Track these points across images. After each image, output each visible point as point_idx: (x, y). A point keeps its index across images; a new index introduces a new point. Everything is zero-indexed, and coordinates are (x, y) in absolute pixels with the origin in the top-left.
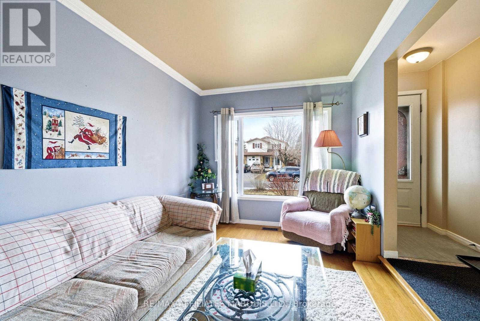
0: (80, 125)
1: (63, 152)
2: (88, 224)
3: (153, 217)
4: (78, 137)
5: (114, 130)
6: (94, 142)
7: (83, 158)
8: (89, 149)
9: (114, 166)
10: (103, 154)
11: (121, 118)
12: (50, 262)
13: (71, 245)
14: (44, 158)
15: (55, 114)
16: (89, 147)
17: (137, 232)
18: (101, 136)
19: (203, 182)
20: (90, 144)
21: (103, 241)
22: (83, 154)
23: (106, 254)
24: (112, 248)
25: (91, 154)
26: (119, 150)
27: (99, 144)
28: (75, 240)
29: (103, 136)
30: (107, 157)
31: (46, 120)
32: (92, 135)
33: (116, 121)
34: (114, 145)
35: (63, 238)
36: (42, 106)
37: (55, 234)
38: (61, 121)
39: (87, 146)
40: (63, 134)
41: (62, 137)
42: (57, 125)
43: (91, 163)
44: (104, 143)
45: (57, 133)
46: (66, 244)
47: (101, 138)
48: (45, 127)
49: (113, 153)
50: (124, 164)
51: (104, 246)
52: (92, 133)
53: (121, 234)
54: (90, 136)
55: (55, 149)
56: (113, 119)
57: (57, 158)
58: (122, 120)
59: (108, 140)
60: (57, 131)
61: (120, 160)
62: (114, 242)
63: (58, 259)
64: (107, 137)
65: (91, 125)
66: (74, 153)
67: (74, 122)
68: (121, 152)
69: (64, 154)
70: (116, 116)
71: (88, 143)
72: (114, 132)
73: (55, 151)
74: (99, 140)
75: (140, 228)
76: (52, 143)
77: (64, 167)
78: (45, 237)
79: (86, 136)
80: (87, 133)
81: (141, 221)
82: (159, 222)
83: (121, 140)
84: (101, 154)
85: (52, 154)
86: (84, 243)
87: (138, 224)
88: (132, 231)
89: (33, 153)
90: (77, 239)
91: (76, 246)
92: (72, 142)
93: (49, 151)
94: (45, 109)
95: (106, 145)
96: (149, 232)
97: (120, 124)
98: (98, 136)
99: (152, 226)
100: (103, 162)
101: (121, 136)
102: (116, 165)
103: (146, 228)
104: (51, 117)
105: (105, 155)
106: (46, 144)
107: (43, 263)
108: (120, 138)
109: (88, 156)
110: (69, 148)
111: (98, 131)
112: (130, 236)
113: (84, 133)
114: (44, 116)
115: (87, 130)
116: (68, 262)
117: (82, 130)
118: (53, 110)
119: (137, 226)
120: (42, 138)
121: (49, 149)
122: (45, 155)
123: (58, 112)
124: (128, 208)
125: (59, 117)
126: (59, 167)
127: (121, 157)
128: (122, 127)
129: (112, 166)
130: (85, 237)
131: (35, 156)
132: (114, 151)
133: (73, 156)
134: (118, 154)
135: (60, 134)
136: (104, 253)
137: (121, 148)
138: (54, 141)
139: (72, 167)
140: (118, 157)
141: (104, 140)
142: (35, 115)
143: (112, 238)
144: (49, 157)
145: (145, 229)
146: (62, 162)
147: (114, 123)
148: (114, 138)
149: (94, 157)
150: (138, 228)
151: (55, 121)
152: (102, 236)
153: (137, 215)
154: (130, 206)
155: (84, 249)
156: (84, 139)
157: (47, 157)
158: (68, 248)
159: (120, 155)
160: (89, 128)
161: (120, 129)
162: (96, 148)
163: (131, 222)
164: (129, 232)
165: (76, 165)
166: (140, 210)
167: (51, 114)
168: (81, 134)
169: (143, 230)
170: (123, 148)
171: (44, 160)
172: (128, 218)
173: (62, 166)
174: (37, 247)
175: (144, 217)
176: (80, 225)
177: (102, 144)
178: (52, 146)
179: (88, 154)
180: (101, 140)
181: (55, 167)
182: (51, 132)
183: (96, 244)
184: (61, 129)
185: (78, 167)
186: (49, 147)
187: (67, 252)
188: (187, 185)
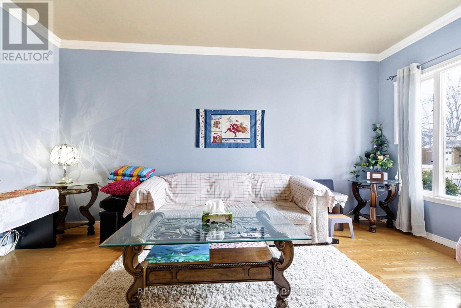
0: (230, 122)
1: (221, 139)
2: (222, 181)
3: (273, 189)
4: (229, 129)
5: (253, 122)
6: (239, 131)
7: (232, 142)
8: (236, 136)
9: (253, 147)
10: (245, 139)
11: (260, 112)
12: (199, 192)
13: (211, 188)
14: (212, 142)
15: (217, 118)
16: (236, 135)
17: (254, 196)
18: (244, 127)
19: (369, 170)
20: (236, 133)
21: (227, 193)
22: (232, 140)
23: (226, 200)
24: (231, 199)
25: (237, 139)
26: (258, 136)
27: (242, 133)
28: (213, 187)
29: (246, 127)
30: (248, 141)
31: (213, 122)
32: (238, 127)
33: (256, 115)
34: (254, 132)
35: (209, 184)
36: (211, 115)
37: (206, 181)
38: (220, 122)
39: (235, 134)
40: (221, 128)
41: (220, 130)
42: (218, 124)
43: (237, 145)
44: (246, 132)
45: (218, 128)
46: (209, 187)
47: (244, 128)
48: (212, 126)
49: (253, 138)
50: (263, 146)
51: (227, 196)
52: (237, 126)
53: (240, 193)
54: (236, 128)
55: (216, 137)
56: (253, 114)
57: (218, 142)
58: (261, 114)
59: (249, 130)
60: (218, 127)
61: (259, 143)
62: (233, 196)
63: (203, 192)
64: (249, 127)
65: (237, 121)
66: (227, 139)
67: (227, 121)
68: (260, 138)
69: (221, 140)
70: (256, 111)
71: (235, 133)
72: (254, 123)
73: (217, 138)
74: (243, 130)
75: (257, 194)
76: (215, 134)
77: (221, 147)
78: (202, 181)
79: (234, 128)
80: (235, 126)
81: (259, 189)
82: (277, 195)
83: (260, 129)
84: (244, 139)
85: (216, 140)
86: (217, 190)
87: (256, 191)
88: (249, 193)
89: (207, 140)
90: (214, 187)
91: (213, 190)
92: (225, 133)
93: (214, 139)
94: (213, 116)
95: (248, 133)
96: (264, 199)
97: (259, 117)
98: (242, 127)
99: (268, 196)
100: (246, 145)
101: (260, 126)
102: (255, 147)
103: (263, 196)
104: (215, 120)
105: (247, 140)
106: (213, 135)
107: (197, 191)
108: (259, 127)
109: (235, 141)
110: (224, 136)
111: (242, 124)
112: (247, 196)
113: (233, 126)
114: (212, 120)
115: (234, 124)
116: (207, 196)
117: (231, 125)
118: (216, 116)
119: (255, 192)
120: (211, 132)
121: (214, 137)
122: (212, 140)
123: (219, 116)
124: (254, 178)
125: (219, 119)
126: (219, 147)
127: (259, 141)
128: (260, 119)
129: (252, 147)
130: (218, 187)
131: (208, 141)
132: (254, 137)
133: (226, 141)
134: (257, 139)
135: (219, 129)
136: (225, 200)
137: (260, 134)
138: (216, 133)
139: (225, 147)
140: (257, 141)
141: (246, 130)
142: (208, 121)
143: (233, 193)
144: (214, 141)
145: (261, 196)
146: (220, 145)
147: (254, 117)
148: (254, 127)
149: (239, 141)
150: (256, 193)
151: (217, 122)
152: (227, 189)
153: (259, 184)
154: (256, 177)
155: (216, 193)
156: (233, 131)
157: (213, 142)
158: (209, 190)
159: (258, 140)
160: (236, 123)
161: (259, 120)
162: (240, 135)
163: (252, 187)
164: (247, 193)
165: (228, 146)
166: (263, 181)
167: (215, 118)
168: (231, 127)
169: (259, 196)
170: (261, 134)
171: (212, 144)
172: (251, 185)
173: (220, 146)
174: (197, 184)
175: (264, 187)
176: (218, 180)
177: (244, 132)
178: (215, 135)
179: (235, 139)
180: (244, 130)
181: (216, 147)
182: (215, 128)
183: (223, 193)
184: (220, 126)
185: (229, 147)
186: (214, 136)
187: (208, 191)
188: (350, 172)
